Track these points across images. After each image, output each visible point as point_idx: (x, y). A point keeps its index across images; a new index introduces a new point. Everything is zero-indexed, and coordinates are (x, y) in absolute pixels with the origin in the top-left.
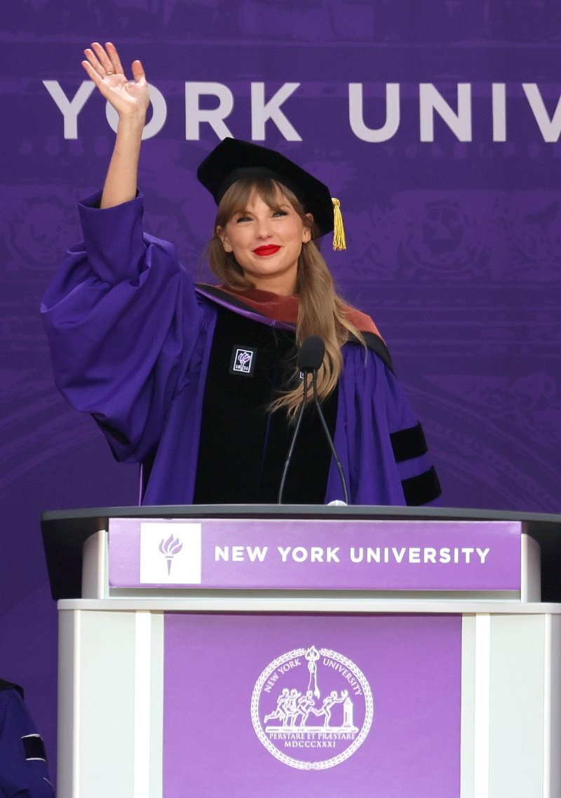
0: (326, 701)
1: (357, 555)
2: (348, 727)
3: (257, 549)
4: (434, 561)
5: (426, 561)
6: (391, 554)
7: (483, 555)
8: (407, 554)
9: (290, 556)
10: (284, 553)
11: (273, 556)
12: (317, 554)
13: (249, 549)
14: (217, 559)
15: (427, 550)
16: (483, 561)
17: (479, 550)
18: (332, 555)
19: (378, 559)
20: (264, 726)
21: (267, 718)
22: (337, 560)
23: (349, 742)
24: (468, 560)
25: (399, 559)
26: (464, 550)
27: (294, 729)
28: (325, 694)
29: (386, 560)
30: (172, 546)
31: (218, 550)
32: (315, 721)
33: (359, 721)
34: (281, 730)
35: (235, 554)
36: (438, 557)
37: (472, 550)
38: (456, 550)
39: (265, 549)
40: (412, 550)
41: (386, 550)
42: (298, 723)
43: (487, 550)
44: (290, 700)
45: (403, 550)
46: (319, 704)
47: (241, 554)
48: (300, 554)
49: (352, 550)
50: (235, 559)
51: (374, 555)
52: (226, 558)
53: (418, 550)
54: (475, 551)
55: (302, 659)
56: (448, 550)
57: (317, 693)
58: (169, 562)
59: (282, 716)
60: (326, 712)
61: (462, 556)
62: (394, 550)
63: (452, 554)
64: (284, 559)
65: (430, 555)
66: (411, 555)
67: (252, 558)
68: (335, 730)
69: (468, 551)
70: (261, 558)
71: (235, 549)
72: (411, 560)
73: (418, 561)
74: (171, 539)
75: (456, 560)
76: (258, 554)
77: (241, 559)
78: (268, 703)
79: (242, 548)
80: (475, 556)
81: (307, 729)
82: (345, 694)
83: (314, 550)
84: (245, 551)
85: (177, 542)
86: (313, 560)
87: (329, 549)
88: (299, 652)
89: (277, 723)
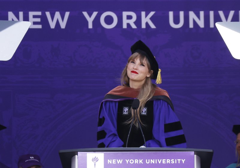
1: (148, 162)
3: (120, 160)
4: (170, 163)
5: (167, 163)
6: (157, 161)
7: (183, 161)
8: (162, 161)
9: (129, 162)
10: (127, 161)
11: (124, 162)
12: (136, 161)
13: (117, 160)
14: (108, 163)
15: (167, 160)
16: (183, 163)
17: (182, 160)
18: (141, 161)
19: (154, 162)
22: (142, 163)
24: (179, 163)
25: (160, 162)
26: (178, 160)
29: (156, 163)
30: (95, 160)
31: (109, 161)
35: (113, 162)
36: (171, 162)
37: (180, 160)
38: (176, 160)
39: (122, 160)
40: (163, 160)
41: (156, 160)
43: (184, 160)
45: (161, 160)
47: (115, 161)
48: (132, 161)
49: (147, 160)
50: (113, 163)
51: (153, 161)
52: (111, 163)
53: (165, 160)
54: (181, 160)
56: (173, 160)
58: (95, 164)
61: (177, 161)
62: (158, 160)
63: (174, 161)
64: (127, 163)
65: (168, 161)
66: (163, 161)
67: (118, 163)
69: (179, 160)
70: (121, 163)
71: (113, 160)
72: (163, 163)
73: (165, 163)
74: (95, 157)
75: (176, 163)
76: (120, 161)
77: (115, 163)
79: (115, 160)
80: (181, 161)
83: (136, 160)
84: (116, 160)
85: (97, 158)
86: (135, 163)
87: (140, 160)
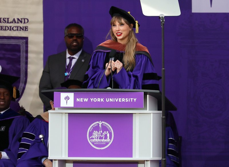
0: (103, 134)
2: (108, 140)
6: (115, 100)
7: (135, 100)
11: (89, 100)
12: (99, 100)
14: (77, 101)
19: (112, 101)
20: (90, 139)
21: (90, 137)
22: (103, 101)
23: (108, 143)
24: (132, 101)
25: (117, 101)
27: (97, 140)
28: (103, 132)
30: (67, 98)
31: (77, 99)
32: (101, 138)
33: (110, 138)
34: (93, 140)
36: (125, 100)
37: (133, 99)
42: (97, 139)
44: (96, 134)
46: (102, 134)
48: (95, 100)
49: (107, 99)
52: (79, 101)
53: (121, 99)
55: (98, 124)
57: (101, 132)
58: (67, 102)
59: (94, 137)
60: (103, 136)
61: (130, 100)
63: (128, 100)
64: (92, 101)
65: (123, 100)
66: (119, 100)
68: (105, 140)
70: (87, 101)
71: (81, 99)
73: (121, 101)
74: (67, 96)
76: (86, 100)
77: (82, 101)
78: (91, 134)
81: (99, 140)
82: (107, 132)
84: (83, 99)
85: (69, 97)
87: (101, 99)
88: (97, 122)
89: (93, 138)
